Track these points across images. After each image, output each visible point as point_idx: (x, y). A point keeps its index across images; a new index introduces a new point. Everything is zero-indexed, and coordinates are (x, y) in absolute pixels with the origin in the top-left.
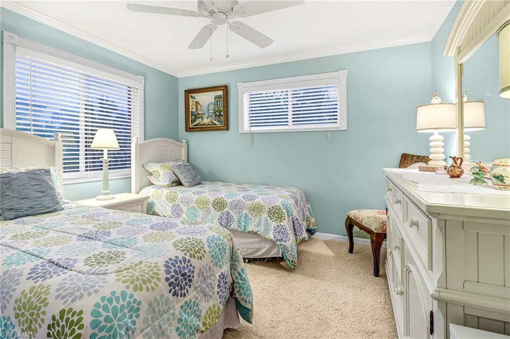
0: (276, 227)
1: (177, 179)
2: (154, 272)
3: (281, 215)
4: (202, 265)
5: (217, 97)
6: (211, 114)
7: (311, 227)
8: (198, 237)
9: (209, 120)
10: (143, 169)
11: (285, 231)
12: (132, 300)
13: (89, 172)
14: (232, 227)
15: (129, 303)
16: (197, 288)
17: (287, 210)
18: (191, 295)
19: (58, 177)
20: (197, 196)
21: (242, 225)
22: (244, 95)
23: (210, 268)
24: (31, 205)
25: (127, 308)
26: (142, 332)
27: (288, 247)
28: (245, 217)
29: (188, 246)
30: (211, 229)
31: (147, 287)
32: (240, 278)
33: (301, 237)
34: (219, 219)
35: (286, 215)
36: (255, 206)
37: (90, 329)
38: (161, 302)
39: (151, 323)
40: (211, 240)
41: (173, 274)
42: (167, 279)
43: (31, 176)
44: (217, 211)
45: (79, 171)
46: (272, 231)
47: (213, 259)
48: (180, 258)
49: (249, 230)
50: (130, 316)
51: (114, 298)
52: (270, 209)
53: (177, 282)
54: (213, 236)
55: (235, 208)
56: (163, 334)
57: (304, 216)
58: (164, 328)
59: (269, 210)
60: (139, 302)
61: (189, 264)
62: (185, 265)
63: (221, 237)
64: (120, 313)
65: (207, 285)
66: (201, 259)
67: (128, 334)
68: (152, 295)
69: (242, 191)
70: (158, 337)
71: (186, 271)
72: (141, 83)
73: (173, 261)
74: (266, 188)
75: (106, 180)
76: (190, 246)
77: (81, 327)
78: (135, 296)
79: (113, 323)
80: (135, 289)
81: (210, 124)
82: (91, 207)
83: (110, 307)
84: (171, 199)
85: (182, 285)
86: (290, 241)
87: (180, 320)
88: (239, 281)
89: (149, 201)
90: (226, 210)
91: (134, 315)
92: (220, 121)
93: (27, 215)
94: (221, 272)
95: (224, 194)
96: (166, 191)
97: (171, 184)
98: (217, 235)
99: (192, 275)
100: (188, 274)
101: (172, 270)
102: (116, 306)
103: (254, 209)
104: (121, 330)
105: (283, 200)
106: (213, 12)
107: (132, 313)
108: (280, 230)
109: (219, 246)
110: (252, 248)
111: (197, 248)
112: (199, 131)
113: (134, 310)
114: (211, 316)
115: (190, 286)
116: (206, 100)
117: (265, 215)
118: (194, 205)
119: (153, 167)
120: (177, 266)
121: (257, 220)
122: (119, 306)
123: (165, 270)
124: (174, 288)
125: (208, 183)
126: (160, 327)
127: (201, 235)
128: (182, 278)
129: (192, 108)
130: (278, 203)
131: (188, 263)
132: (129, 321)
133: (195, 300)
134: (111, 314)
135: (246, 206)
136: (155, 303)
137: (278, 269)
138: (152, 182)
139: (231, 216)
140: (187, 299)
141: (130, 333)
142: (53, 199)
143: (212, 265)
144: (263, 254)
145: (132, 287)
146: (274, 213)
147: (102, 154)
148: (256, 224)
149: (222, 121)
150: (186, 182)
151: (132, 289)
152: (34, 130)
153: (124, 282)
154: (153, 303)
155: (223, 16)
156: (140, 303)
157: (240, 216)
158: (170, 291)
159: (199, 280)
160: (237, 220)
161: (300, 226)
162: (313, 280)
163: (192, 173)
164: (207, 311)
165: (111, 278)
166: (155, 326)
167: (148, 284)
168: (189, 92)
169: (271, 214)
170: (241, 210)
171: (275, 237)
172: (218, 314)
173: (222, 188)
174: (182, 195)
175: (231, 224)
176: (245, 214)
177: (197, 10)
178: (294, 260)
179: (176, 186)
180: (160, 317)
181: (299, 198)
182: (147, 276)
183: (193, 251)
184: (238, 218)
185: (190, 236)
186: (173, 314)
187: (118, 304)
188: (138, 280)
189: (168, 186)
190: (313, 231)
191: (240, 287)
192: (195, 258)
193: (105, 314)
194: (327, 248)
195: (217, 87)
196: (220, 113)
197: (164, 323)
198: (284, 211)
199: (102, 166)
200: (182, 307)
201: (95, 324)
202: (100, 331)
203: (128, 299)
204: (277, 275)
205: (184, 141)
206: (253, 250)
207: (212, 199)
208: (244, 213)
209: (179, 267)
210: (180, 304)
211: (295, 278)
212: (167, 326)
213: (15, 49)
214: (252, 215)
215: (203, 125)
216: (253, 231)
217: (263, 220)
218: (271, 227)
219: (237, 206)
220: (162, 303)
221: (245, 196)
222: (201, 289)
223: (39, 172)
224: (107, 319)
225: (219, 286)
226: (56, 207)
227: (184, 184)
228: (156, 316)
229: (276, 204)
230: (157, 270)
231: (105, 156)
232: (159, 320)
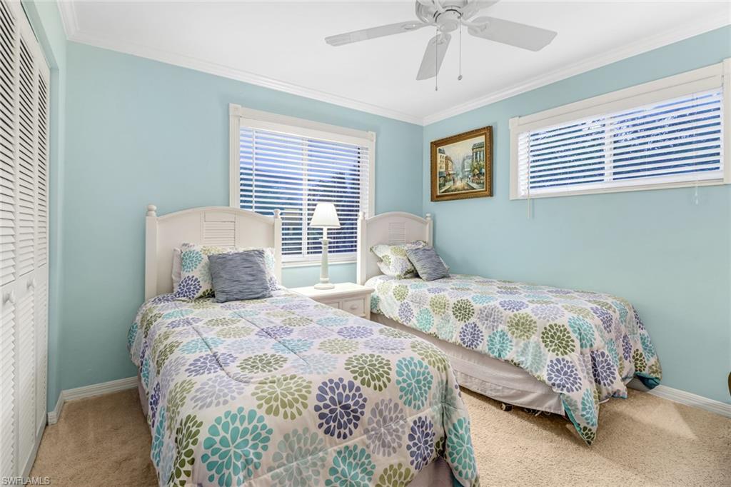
0: (555, 362)
1: (413, 269)
2: (302, 393)
3: (567, 341)
4: (381, 399)
5: (475, 147)
6: (467, 173)
7: (646, 372)
8: (386, 356)
9: (464, 182)
10: (371, 253)
11: (572, 371)
12: (260, 425)
13: (310, 255)
14: (480, 348)
15: (255, 428)
16: (369, 431)
17: (580, 334)
18: (357, 439)
19: (274, 260)
20: (432, 295)
21: (496, 348)
22: (520, 138)
23: (396, 405)
24: (241, 289)
25: (251, 434)
26: (271, 471)
27: (576, 401)
28: (500, 336)
29: (364, 367)
30: (413, 347)
31: (285, 412)
32: (455, 434)
33: (610, 388)
34: (461, 333)
35: (577, 343)
36: (519, 321)
37: (203, 447)
38: (303, 437)
39: (286, 462)
40: (405, 365)
41: (328, 402)
42: (317, 408)
43: (244, 256)
44: (459, 320)
45: (301, 253)
46: (546, 368)
47: (403, 393)
48: (346, 382)
49: (507, 358)
50: (254, 444)
51: (239, 416)
52: (545, 328)
53: (333, 415)
54: (411, 358)
55: (487, 320)
56: (303, 482)
57: (627, 349)
58: (305, 474)
59: (544, 331)
60: (269, 430)
61: (357, 394)
62: (351, 394)
63: (425, 363)
64: (241, 438)
65: (388, 430)
66: (380, 389)
67: (248, 469)
68: (289, 425)
69: (506, 293)
70: (296, 483)
71: (351, 402)
72: (372, 141)
73: (333, 385)
74: (551, 292)
75: (325, 266)
76: (367, 367)
77: (195, 443)
78: (265, 420)
79: (229, 448)
80: (268, 411)
81: (466, 188)
82: (298, 297)
83: (231, 427)
84: (400, 295)
85: (342, 421)
86: (582, 392)
87: (333, 471)
88: (453, 437)
89: (375, 294)
90: (472, 320)
91: (260, 445)
92: (480, 183)
93: (237, 300)
94: (419, 415)
95: (473, 294)
96: (395, 284)
97: (405, 275)
98: (417, 358)
99: (360, 410)
100: (353, 408)
101: (328, 397)
102: (238, 428)
103: (517, 324)
104: (238, 461)
105: (575, 316)
106: (438, 14)
107: (257, 441)
108: (561, 368)
109: (419, 375)
110: (512, 389)
111: (376, 372)
112: (451, 200)
113: (262, 438)
114: (393, 480)
115: (356, 426)
116: (460, 153)
117: (535, 338)
118: (427, 307)
119: (384, 251)
120: (337, 392)
121: (522, 344)
122: (241, 429)
123: (318, 395)
124: (327, 422)
125: (458, 276)
126: (300, 473)
127: (393, 353)
128: (343, 411)
129: (441, 167)
130: (564, 319)
131: (356, 391)
132: (252, 451)
133: (365, 448)
134: (228, 436)
135: (503, 318)
136: (293, 437)
137: (558, 434)
138: (382, 270)
139: (479, 330)
140: (350, 442)
141: (251, 467)
142: (263, 284)
143: (401, 403)
144: (532, 402)
145: (266, 408)
146: (552, 337)
147: (322, 234)
148: (519, 350)
149: (483, 183)
150: (425, 273)
151: (265, 410)
152: (256, 207)
153: (259, 399)
154: (291, 436)
155: (453, 16)
156: (270, 432)
157: (493, 334)
158: (320, 426)
159: (373, 421)
160: (489, 339)
161: (609, 369)
162: (629, 474)
163: (432, 261)
164: (386, 471)
165: (250, 389)
166: (291, 467)
167: (288, 409)
168: (436, 145)
169: (547, 337)
170: (495, 324)
171: (550, 379)
172: (405, 479)
173: (476, 286)
174: (414, 290)
175: (477, 344)
176: (502, 331)
177: (416, 19)
178: (589, 427)
179: (411, 278)
180: (300, 458)
181: (616, 316)
182: (290, 397)
183: (369, 376)
184: (490, 336)
185: (376, 354)
186: (323, 459)
187: (242, 425)
188: (276, 400)
189: (399, 277)
190: (650, 381)
191: (454, 448)
192: (369, 386)
193: (222, 433)
194: (681, 420)
195: (477, 131)
196: (480, 170)
197: (307, 468)
198: (574, 336)
199: (321, 248)
200: (339, 453)
201: (209, 443)
202: (214, 453)
203: (255, 422)
204: (554, 445)
205: (428, 215)
206: (514, 391)
207: (452, 301)
208: (499, 330)
209: (340, 395)
210: (337, 448)
211: (589, 460)
212: (310, 473)
213: (239, 120)
214: (513, 334)
215: (456, 190)
216: (512, 361)
217: (532, 345)
218: (546, 360)
219: (489, 316)
220: (306, 439)
221: (505, 302)
222: (377, 434)
223: (252, 253)
224: (224, 442)
225: (411, 437)
226: (265, 293)
227: (421, 276)
228: (293, 454)
229: (559, 322)
230: (306, 391)
231: (325, 236)
232: (298, 462)
